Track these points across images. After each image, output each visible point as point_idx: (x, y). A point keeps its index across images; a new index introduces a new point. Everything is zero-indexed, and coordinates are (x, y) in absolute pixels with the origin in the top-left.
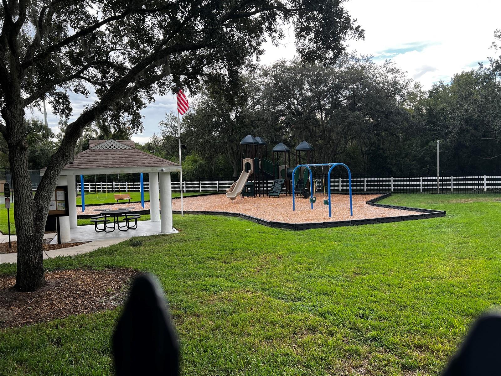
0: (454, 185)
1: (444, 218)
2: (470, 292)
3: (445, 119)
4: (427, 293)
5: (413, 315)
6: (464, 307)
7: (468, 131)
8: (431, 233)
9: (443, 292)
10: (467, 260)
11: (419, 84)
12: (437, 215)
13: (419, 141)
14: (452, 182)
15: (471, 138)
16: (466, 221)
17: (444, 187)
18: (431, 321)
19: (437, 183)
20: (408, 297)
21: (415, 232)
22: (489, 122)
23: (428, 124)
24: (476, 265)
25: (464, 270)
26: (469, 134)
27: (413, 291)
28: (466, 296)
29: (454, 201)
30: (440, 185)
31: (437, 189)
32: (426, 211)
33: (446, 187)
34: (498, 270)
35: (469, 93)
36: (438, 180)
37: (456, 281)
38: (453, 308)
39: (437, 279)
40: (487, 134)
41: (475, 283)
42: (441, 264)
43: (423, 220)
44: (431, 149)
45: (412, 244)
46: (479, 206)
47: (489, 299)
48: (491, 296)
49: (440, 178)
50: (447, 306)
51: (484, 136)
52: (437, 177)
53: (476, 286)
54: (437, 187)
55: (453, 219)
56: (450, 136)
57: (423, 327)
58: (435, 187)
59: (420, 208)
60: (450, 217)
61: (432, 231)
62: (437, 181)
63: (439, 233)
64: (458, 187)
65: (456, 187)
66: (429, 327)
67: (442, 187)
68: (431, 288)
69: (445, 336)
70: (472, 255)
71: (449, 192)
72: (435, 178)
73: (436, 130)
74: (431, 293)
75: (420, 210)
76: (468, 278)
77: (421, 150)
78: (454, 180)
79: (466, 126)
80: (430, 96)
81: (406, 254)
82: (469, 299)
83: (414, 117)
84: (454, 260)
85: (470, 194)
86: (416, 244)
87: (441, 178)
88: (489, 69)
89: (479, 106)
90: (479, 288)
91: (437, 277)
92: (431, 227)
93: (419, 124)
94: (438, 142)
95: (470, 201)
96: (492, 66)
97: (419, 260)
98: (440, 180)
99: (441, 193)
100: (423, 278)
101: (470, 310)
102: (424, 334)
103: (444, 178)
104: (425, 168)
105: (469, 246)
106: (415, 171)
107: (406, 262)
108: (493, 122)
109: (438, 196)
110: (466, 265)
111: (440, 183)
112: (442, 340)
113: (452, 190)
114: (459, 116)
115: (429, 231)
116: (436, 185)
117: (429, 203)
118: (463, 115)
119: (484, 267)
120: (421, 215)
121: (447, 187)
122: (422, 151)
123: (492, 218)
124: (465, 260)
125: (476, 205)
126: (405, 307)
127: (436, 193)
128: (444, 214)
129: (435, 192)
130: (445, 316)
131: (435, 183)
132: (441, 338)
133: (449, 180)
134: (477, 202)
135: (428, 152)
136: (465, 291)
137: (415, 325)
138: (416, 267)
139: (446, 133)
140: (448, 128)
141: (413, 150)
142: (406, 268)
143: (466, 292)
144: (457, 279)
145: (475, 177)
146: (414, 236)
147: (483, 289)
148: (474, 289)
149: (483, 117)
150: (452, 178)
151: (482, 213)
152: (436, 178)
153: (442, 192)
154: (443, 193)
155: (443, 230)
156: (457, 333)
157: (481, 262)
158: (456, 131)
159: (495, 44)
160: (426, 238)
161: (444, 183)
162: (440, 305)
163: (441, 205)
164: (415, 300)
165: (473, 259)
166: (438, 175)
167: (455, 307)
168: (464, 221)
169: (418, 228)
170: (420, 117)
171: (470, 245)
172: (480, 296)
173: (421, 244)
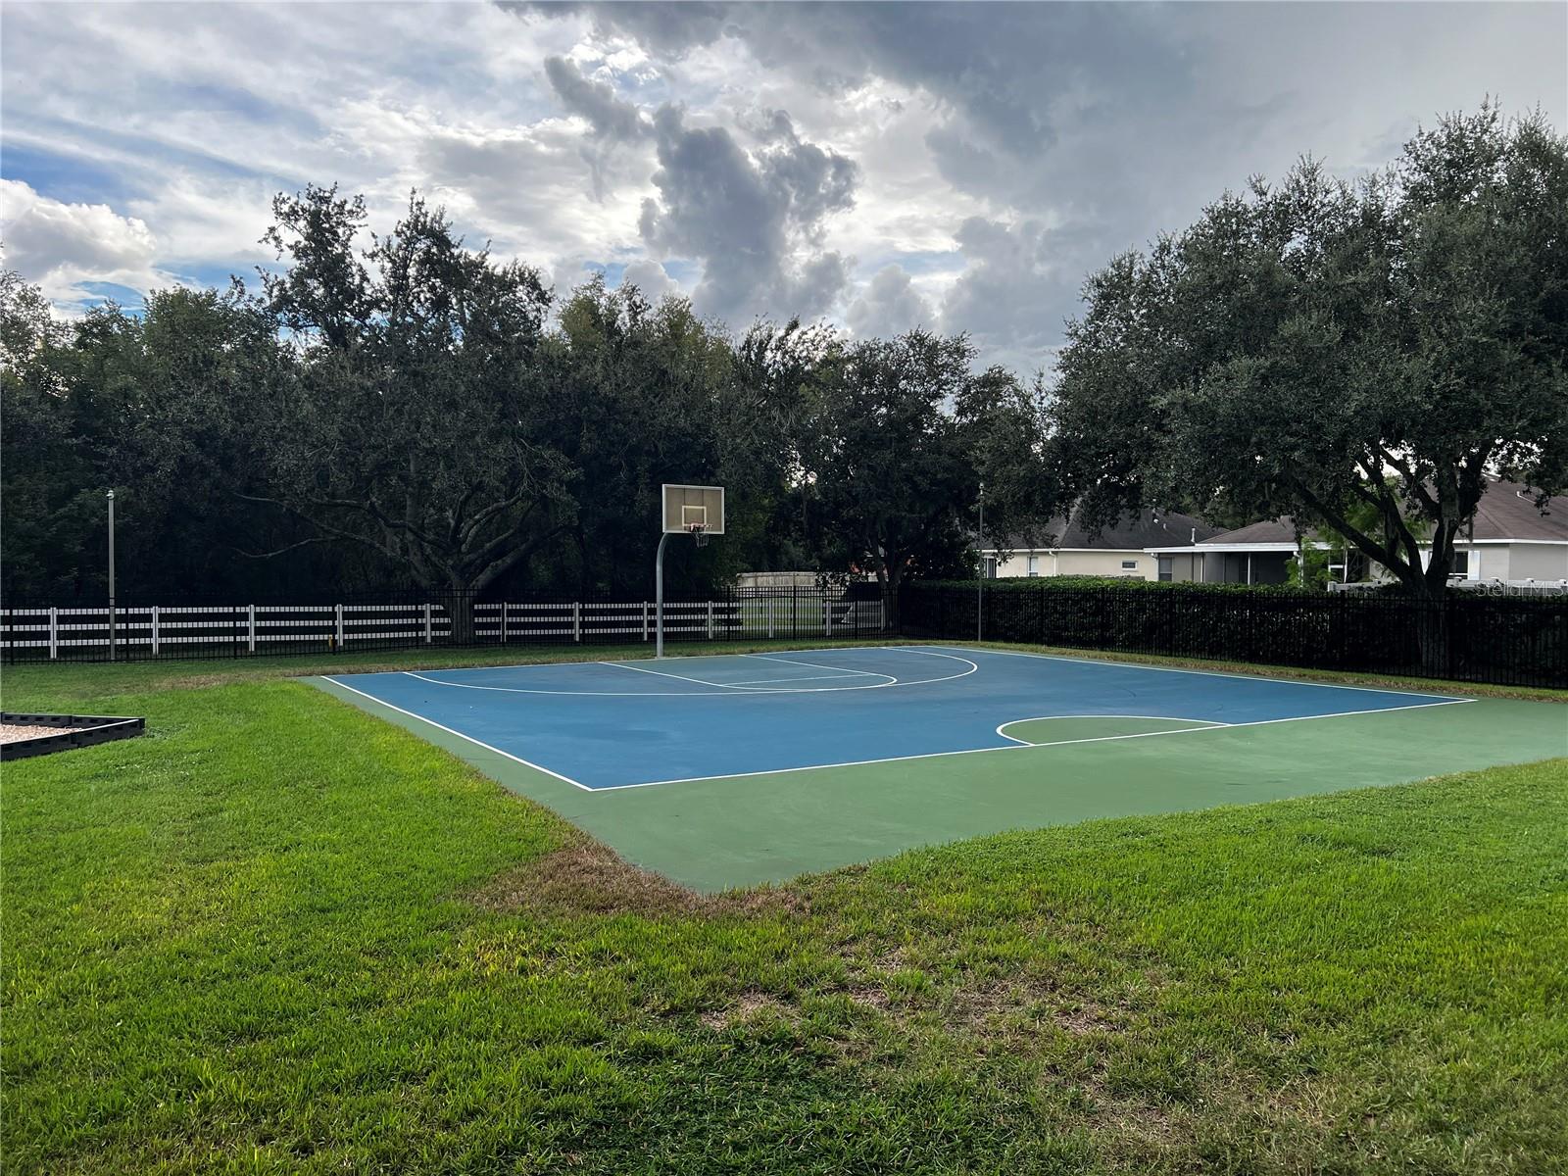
0: (163, 633)
1: (138, 741)
2: (239, 961)
3: (133, 424)
4: (105, 999)
5: (61, 1092)
6: (224, 1012)
7: (205, 472)
8: (99, 793)
9: (156, 984)
10: (223, 864)
11: (38, 293)
12: (116, 732)
13: (44, 487)
14: (155, 626)
15: (211, 491)
16: (207, 745)
17: (131, 641)
18: (127, 1090)
19: (107, 626)
20: (36, 1032)
21: (43, 798)
22: (262, 451)
23: (75, 433)
24: (248, 875)
25: (216, 899)
26: (206, 482)
27: (52, 1006)
28: (228, 977)
29: (164, 684)
30: (119, 634)
31: (109, 646)
32: (79, 721)
33: (137, 641)
34: (309, 878)
35: (204, 356)
36: (112, 619)
37: (195, 936)
38: (194, 1025)
39: (135, 943)
40: (258, 484)
41: (252, 932)
42: (143, 891)
43: (70, 752)
44: (85, 517)
45: (34, 840)
46: (241, 694)
47: (293, 969)
48: (297, 959)
49: (118, 611)
50: (173, 1026)
51: (249, 491)
52: (108, 607)
53: (253, 941)
54: (107, 642)
55: (167, 742)
56: (148, 478)
57: (103, 1121)
58: (102, 642)
59: (53, 714)
60: (158, 736)
61: (104, 788)
62: (108, 622)
63: (126, 791)
64: (175, 640)
65: (169, 640)
66: (120, 1115)
67: (124, 641)
68: (117, 978)
69: (177, 1124)
70: (233, 848)
71: (148, 655)
72: (101, 612)
73: (104, 457)
74: (116, 997)
75: (55, 722)
76: (230, 920)
77: (52, 517)
78: (163, 618)
79: (196, 456)
80: (80, 343)
81: (17, 879)
82: (237, 984)
83: (25, 403)
84: (181, 870)
85: (211, 662)
86: (51, 840)
87: (123, 611)
88: (261, 301)
89: (236, 401)
90: (264, 944)
91: (134, 939)
92: (97, 776)
93: (47, 431)
94: (111, 494)
95: (214, 682)
96: (270, 296)
97: (65, 895)
98: (119, 619)
99: (121, 660)
100: (86, 951)
101: (247, 1019)
102: (108, 1143)
103: (131, 611)
104: (64, 579)
105: (223, 819)
106: (28, 588)
107: (16, 908)
108: (274, 453)
109: (113, 670)
110: (218, 881)
111: (118, 626)
112: (167, 1142)
113: (155, 649)
114: (177, 423)
115: (93, 788)
116: (104, 634)
117: (84, 696)
118: (190, 421)
119: (271, 877)
120: (63, 738)
121: (142, 641)
122: (56, 520)
123: (281, 727)
124: (215, 865)
125: (233, 692)
126: (31, 1071)
127: (105, 661)
128: (137, 728)
129: (102, 658)
130: (170, 1061)
131: (101, 627)
132: (165, 1137)
133: (148, 618)
134: (236, 684)
135: (75, 526)
136: (222, 963)
137: (72, 1124)
138: (57, 921)
139: (135, 470)
140: (141, 454)
141: (21, 517)
142: (19, 929)
143: (228, 964)
144: (198, 931)
145: (226, 610)
146: (40, 814)
147: (273, 943)
148: (248, 951)
149: (246, 435)
150: (155, 611)
151: (250, 715)
152: (107, 611)
153: (125, 656)
154: (128, 660)
155: (139, 781)
156: (213, 1103)
157: (263, 863)
158: (169, 466)
159: (276, 234)
160: (85, 814)
161: (131, 626)
162: (153, 1029)
163: (127, 698)
164: (64, 1034)
165: (237, 858)
166: (112, 602)
167: (197, 1022)
168: (199, 744)
169: (52, 782)
170: (47, 407)
171: (226, 815)
172: (267, 968)
173: (69, 836)
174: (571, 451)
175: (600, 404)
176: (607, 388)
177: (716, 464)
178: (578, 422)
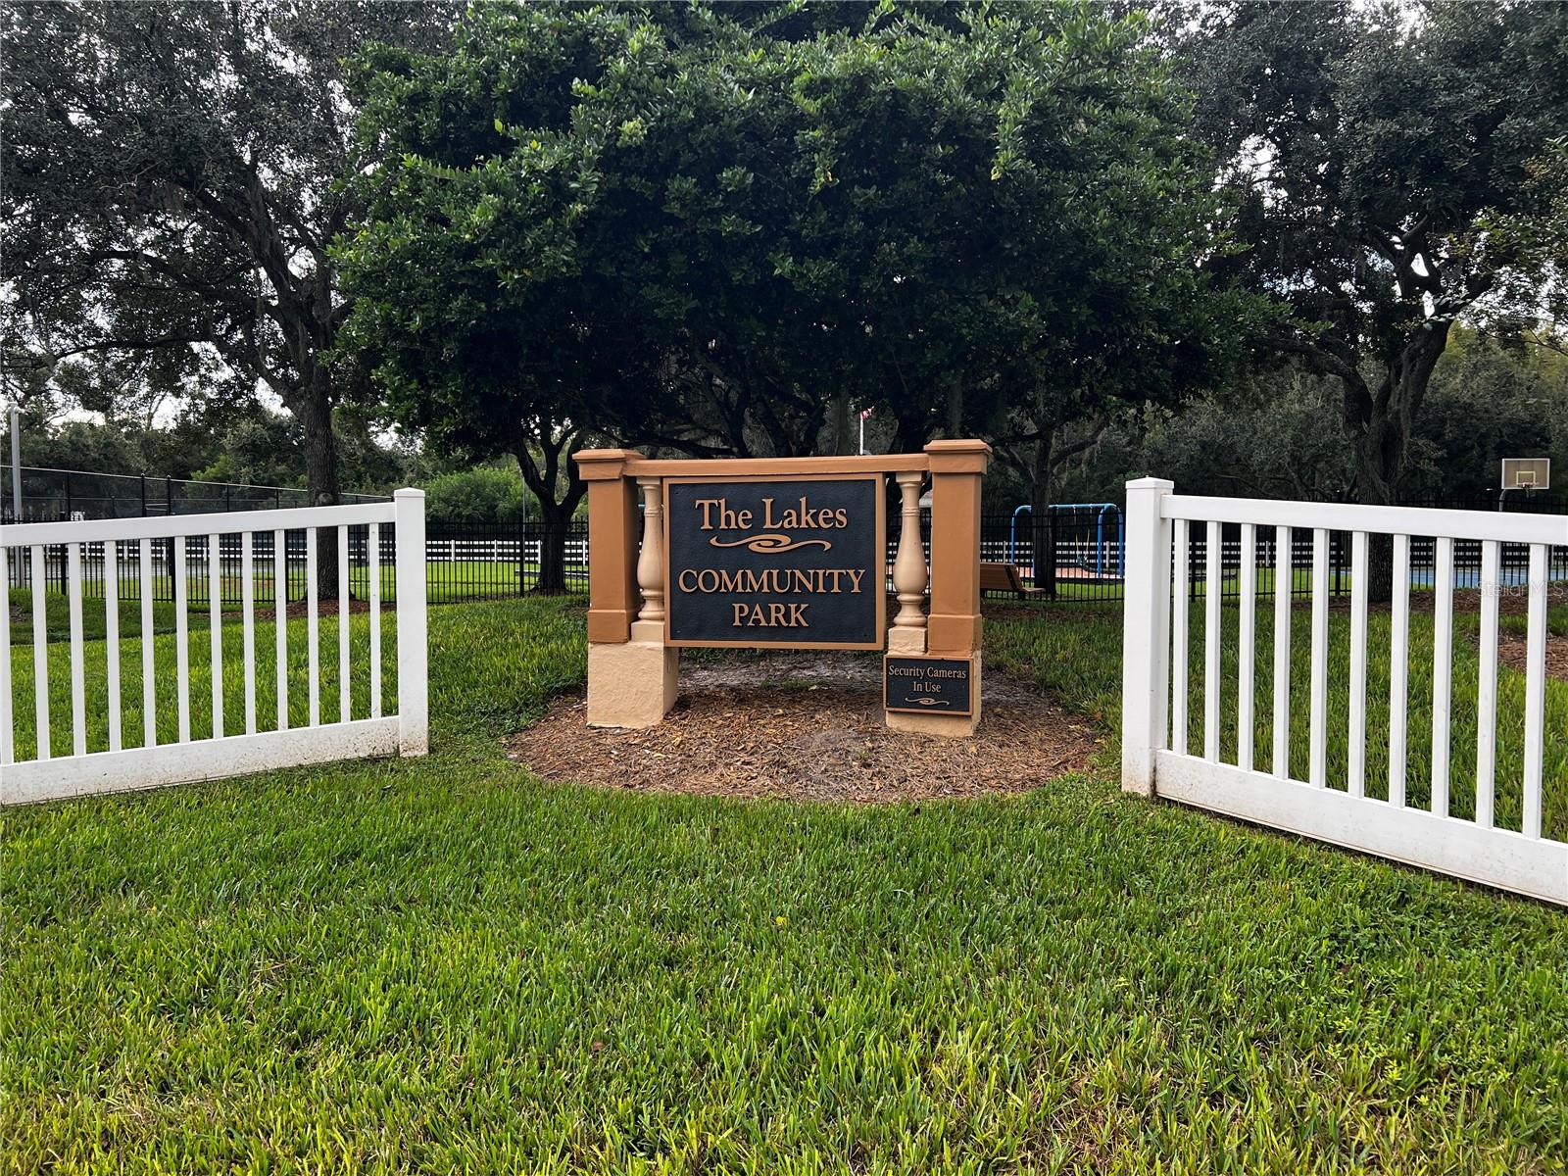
174: (1437, 437)
175: (1460, 408)
176: (1466, 397)
177: (1548, 441)
178: (1443, 421)
